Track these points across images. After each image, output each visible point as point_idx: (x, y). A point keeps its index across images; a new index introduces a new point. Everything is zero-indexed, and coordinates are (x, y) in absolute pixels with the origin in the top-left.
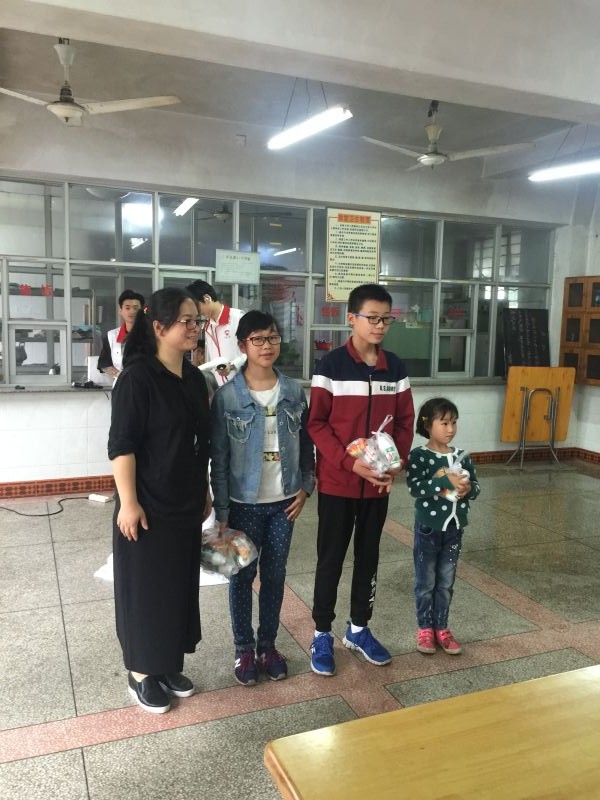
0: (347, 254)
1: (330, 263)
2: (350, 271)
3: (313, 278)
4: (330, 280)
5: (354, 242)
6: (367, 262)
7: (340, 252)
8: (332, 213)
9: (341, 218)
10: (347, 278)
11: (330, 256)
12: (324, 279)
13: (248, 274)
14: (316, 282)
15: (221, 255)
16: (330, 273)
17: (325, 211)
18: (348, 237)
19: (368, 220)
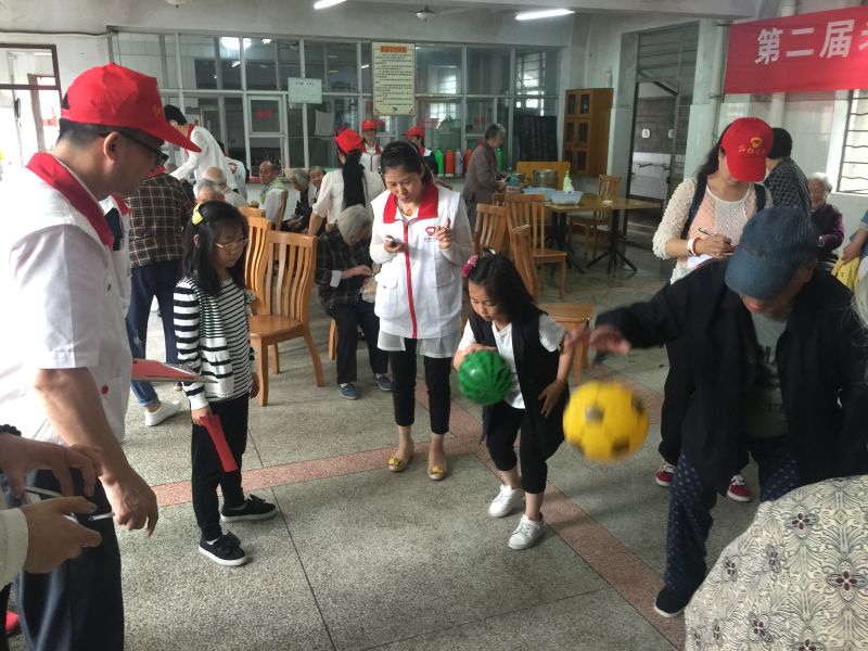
0: (388, 77)
1: (376, 85)
2: (392, 90)
3: (363, 97)
4: (376, 99)
5: (394, 68)
6: (407, 83)
7: (383, 77)
8: (375, 45)
9: (383, 49)
10: (390, 96)
11: (376, 79)
12: (372, 97)
13: (313, 96)
14: (366, 100)
15: (292, 81)
16: (376, 93)
17: (370, 45)
18: (388, 63)
19: (404, 50)
